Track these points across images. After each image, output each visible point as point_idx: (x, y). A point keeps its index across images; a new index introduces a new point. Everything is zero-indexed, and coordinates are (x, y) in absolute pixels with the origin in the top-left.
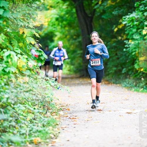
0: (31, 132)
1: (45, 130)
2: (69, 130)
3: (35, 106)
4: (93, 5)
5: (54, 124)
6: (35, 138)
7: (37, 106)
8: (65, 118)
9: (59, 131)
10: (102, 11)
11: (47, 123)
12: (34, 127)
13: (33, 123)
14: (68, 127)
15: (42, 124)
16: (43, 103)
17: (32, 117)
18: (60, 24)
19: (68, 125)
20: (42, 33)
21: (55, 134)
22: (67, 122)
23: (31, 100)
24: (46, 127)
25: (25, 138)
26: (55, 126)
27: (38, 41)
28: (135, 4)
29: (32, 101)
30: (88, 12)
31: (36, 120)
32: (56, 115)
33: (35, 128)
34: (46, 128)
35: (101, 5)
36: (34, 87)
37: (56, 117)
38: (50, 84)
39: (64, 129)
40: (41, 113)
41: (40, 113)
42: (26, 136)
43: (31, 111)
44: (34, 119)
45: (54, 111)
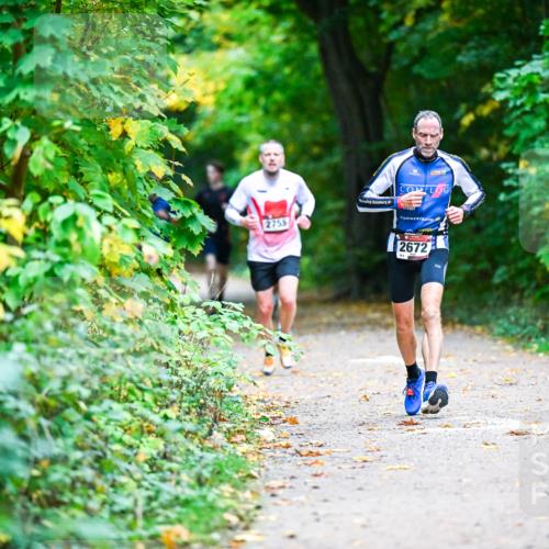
0: (154, 504)
1: (204, 498)
2: (295, 499)
3: (167, 407)
4: (383, 28)
5: (240, 474)
6: (168, 527)
7: (176, 407)
8: (278, 453)
9: (256, 502)
10: (416, 52)
11: (212, 472)
12: (165, 487)
13: (160, 469)
14: (291, 487)
15: (193, 475)
16: (198, 395)
17: (156, 448)
18: (262, 101)
19: (292, 477)
20: (195, 134)
21: (242, 513)
22: (288, 468)
23: (155, 386)
24: (208, 485)
25: (130, 527)
26: (244, 481)
27: (177, 163)
28: (541, 24)
29: (158, 390)
30: (364, 56)
31: (170, 460)
32: (248, 441)
33: (169, 490)
34: (209, 490)
35: (412, 30)
36: (163, 338)
37: (245, 447)
38: (224, 327)
39: (275, 492)
40: (189, 432)
41: (187, 434)
42: (135, 518)
43: (154, 428)
44: (165, 457)
45: (241, 427)
